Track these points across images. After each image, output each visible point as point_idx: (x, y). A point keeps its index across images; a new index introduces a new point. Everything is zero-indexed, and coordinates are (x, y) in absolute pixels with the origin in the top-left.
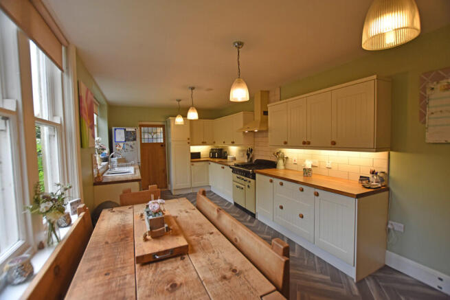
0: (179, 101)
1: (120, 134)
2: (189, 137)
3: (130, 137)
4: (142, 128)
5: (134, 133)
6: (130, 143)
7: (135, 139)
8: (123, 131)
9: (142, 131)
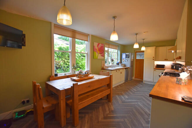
0: (143, 40)
1: (124, 55)
2: (154, 56)
3: (127, 56)
4: (137, 53)
5: (129, 55)
6: (127, 59)
7: (129, 57)
8: (125, 54)
9: (137, 54)
